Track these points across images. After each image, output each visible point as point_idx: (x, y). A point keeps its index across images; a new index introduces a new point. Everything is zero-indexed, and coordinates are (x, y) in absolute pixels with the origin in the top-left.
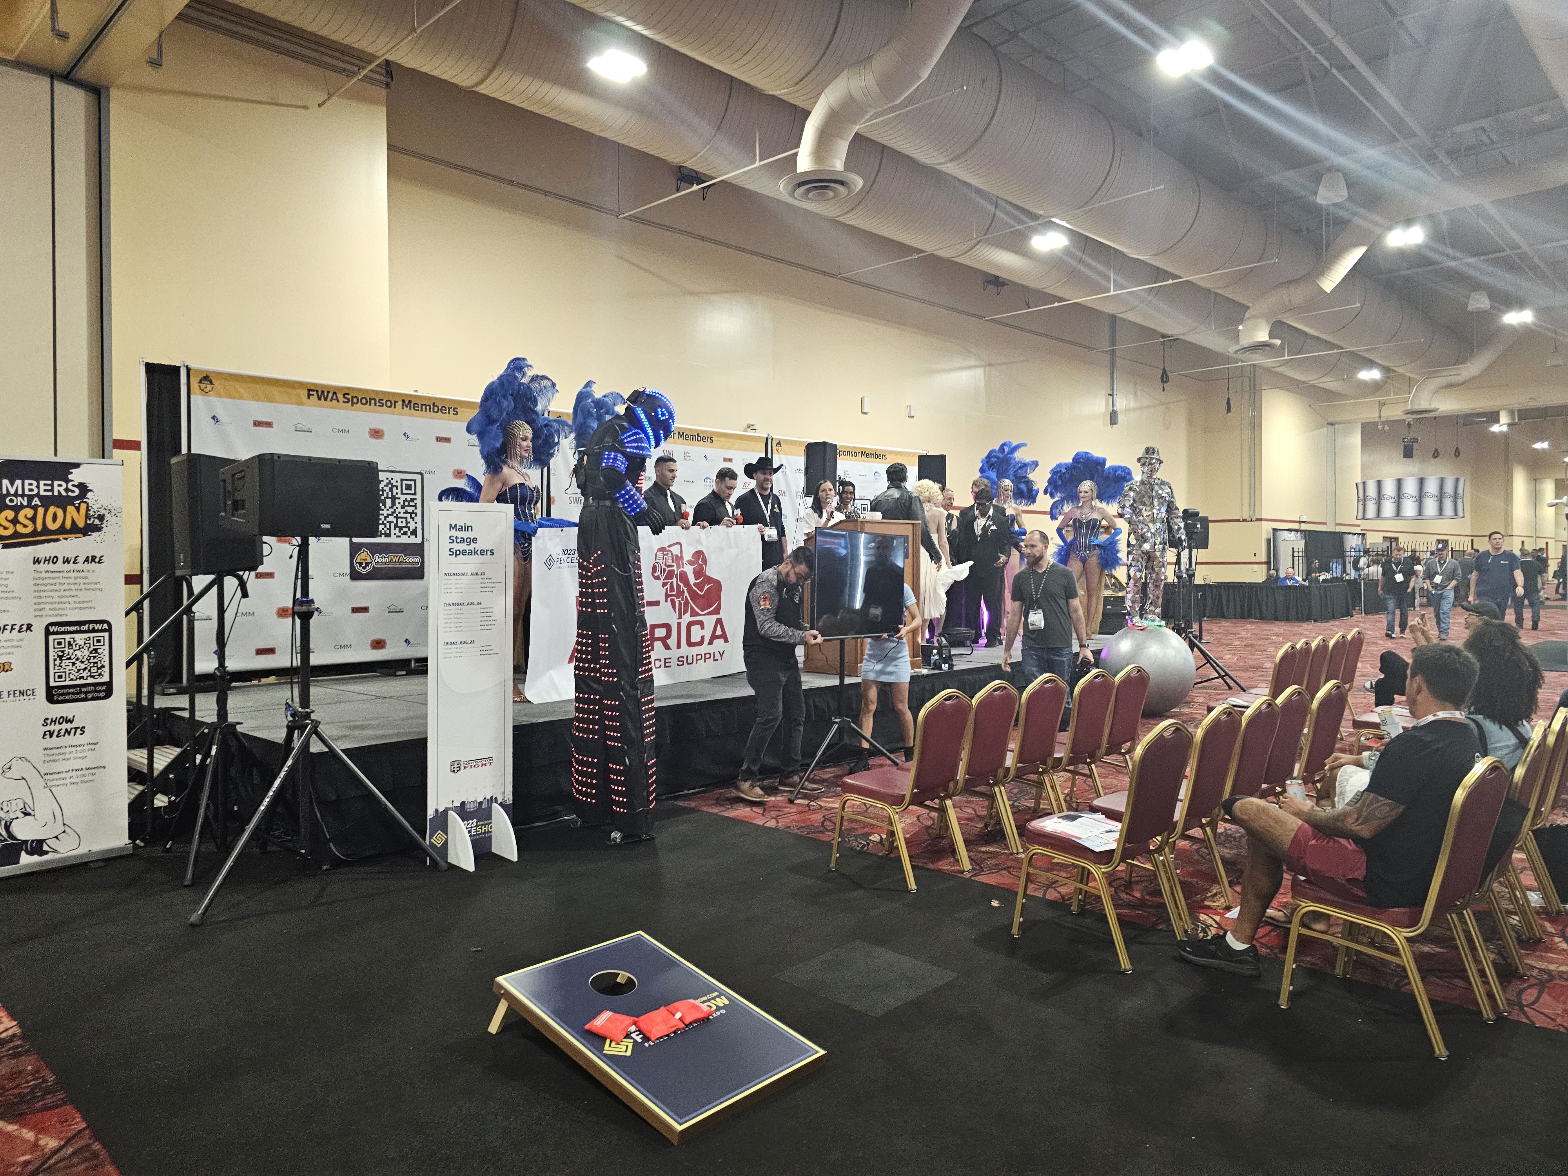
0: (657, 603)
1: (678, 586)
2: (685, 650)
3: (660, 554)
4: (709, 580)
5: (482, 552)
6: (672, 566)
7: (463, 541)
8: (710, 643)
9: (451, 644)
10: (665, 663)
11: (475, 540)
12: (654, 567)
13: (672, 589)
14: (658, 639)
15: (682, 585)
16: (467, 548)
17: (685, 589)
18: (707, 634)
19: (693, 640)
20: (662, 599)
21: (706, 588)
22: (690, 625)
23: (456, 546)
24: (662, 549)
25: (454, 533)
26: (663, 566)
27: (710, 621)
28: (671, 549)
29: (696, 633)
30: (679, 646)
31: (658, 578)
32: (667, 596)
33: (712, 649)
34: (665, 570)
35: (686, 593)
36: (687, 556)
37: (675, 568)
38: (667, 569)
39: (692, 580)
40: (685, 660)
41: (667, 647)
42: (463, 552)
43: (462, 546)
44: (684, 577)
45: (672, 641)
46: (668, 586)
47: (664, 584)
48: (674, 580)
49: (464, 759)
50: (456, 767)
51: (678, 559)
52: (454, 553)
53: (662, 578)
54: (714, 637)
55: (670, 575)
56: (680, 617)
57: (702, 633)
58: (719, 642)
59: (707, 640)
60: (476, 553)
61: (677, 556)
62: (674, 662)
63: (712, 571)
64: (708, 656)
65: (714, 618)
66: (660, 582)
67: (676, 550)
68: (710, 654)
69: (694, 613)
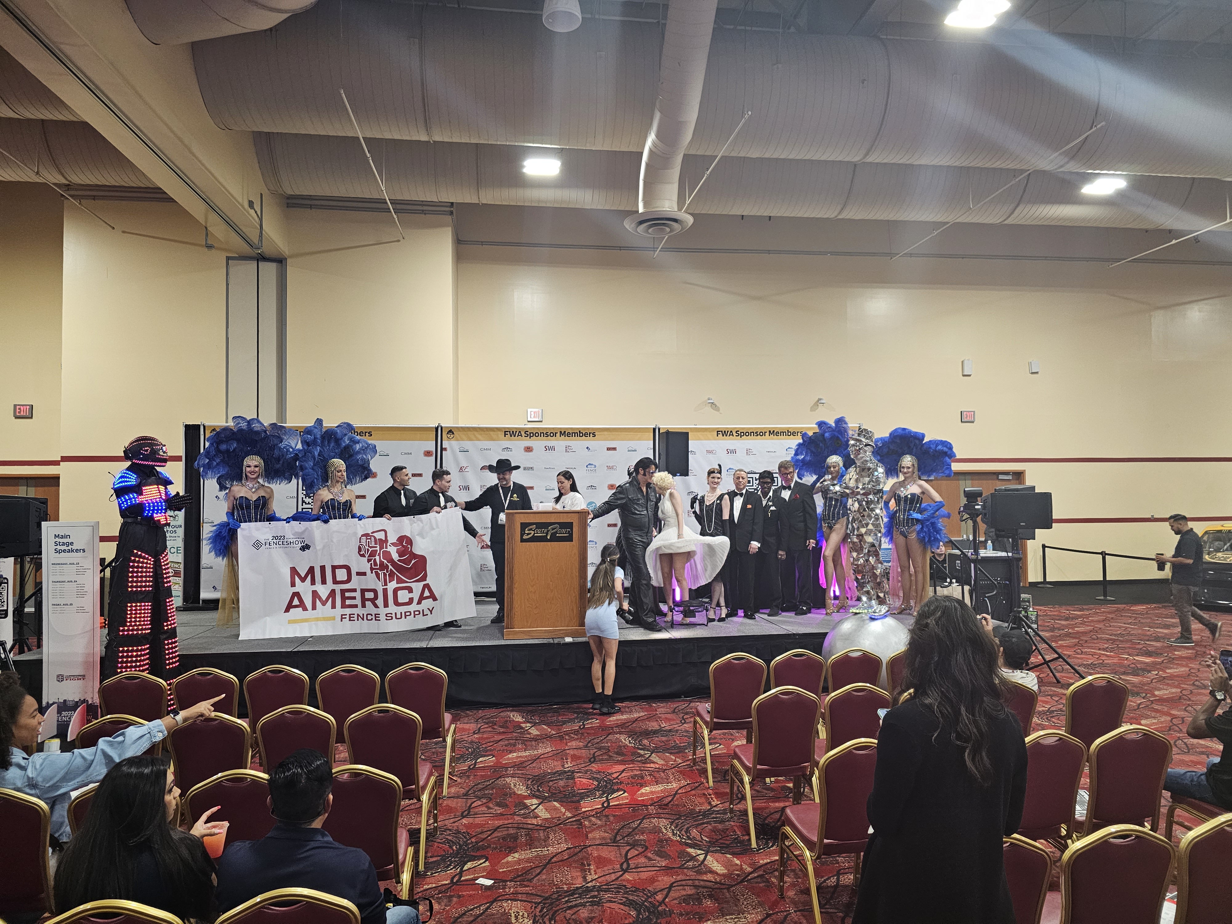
0: (364, 574)
1: (381, 562)
2: (392, 608)
3: (364, 538)
4: (415, 556)
5: (77, 551)
6: (376, 547)
7: (64, 544)
8: (419, 603)
9: (57, 605)
10: (376, 617)
11: (72, 544)
12: (360, 549)
13: (375, 564)
14: (369, 600)
15: (385, 561)
16: (67, 548)
17: (389, 564)
18: (416, 595)
19: (400, 601)
20: (368, 571)
21: (413, 562)
22: (395, 591)
23: (59, 547)
24: (366, 535)
25: (57, 539)
26: (367, 547)
27: (417, 587)
28: (374, 534)
29: (403, 596)
30: (386, 605)
31: (363, 556)
32: (372, 569)
33: (420, 608)
34: (368, 550)
35: (390, 567)
36: (392, 539)
37: (378, 549)
38: (370, 550)
39: (395, 557)
40: (394, 616)
41: (376, 606)
42: (64, 551)
43: (63, 548)
44: (387, 555)
45: (380, 601)
46: (372, 562)
47: (369, 561)
48: (377, 558)
49: (66, 674)
50: (60, 678)
51: (383, 543)
52: (57, 551)
53: (367, 556)
54: (422, 598)
55: (373, 554)
56: (386, 584)
57: (411, 595)
58: (427, 603)
59: (416, 601)
60: (73, 551)
61: (380, 540)
62: (382, 617)
63: (418, 550)
64: (416, 613)
65: (421, 584)
66: (366, 559)
67: (381, 536)
68: (419, 611)
69: (399, 581)
